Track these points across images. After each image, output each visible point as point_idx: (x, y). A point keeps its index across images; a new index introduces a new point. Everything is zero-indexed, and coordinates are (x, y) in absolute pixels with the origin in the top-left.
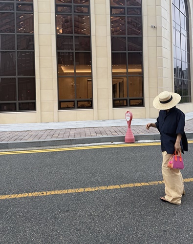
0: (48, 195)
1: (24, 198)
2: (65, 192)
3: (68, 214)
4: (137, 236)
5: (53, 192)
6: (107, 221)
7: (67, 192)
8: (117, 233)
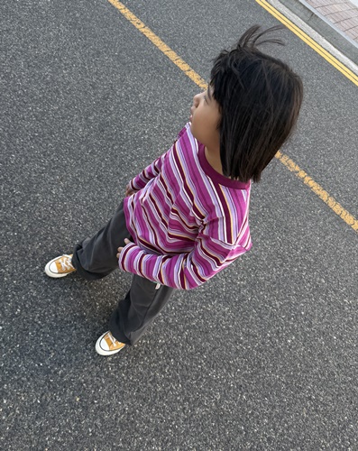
0: (139, 31)
1: (113, 7)
2: (164, 48)
3: (118, 66)
4: (132, 160)
5: (152, 34)
6: (137, 116)
7: (163, 50)
8: (121, 134)
